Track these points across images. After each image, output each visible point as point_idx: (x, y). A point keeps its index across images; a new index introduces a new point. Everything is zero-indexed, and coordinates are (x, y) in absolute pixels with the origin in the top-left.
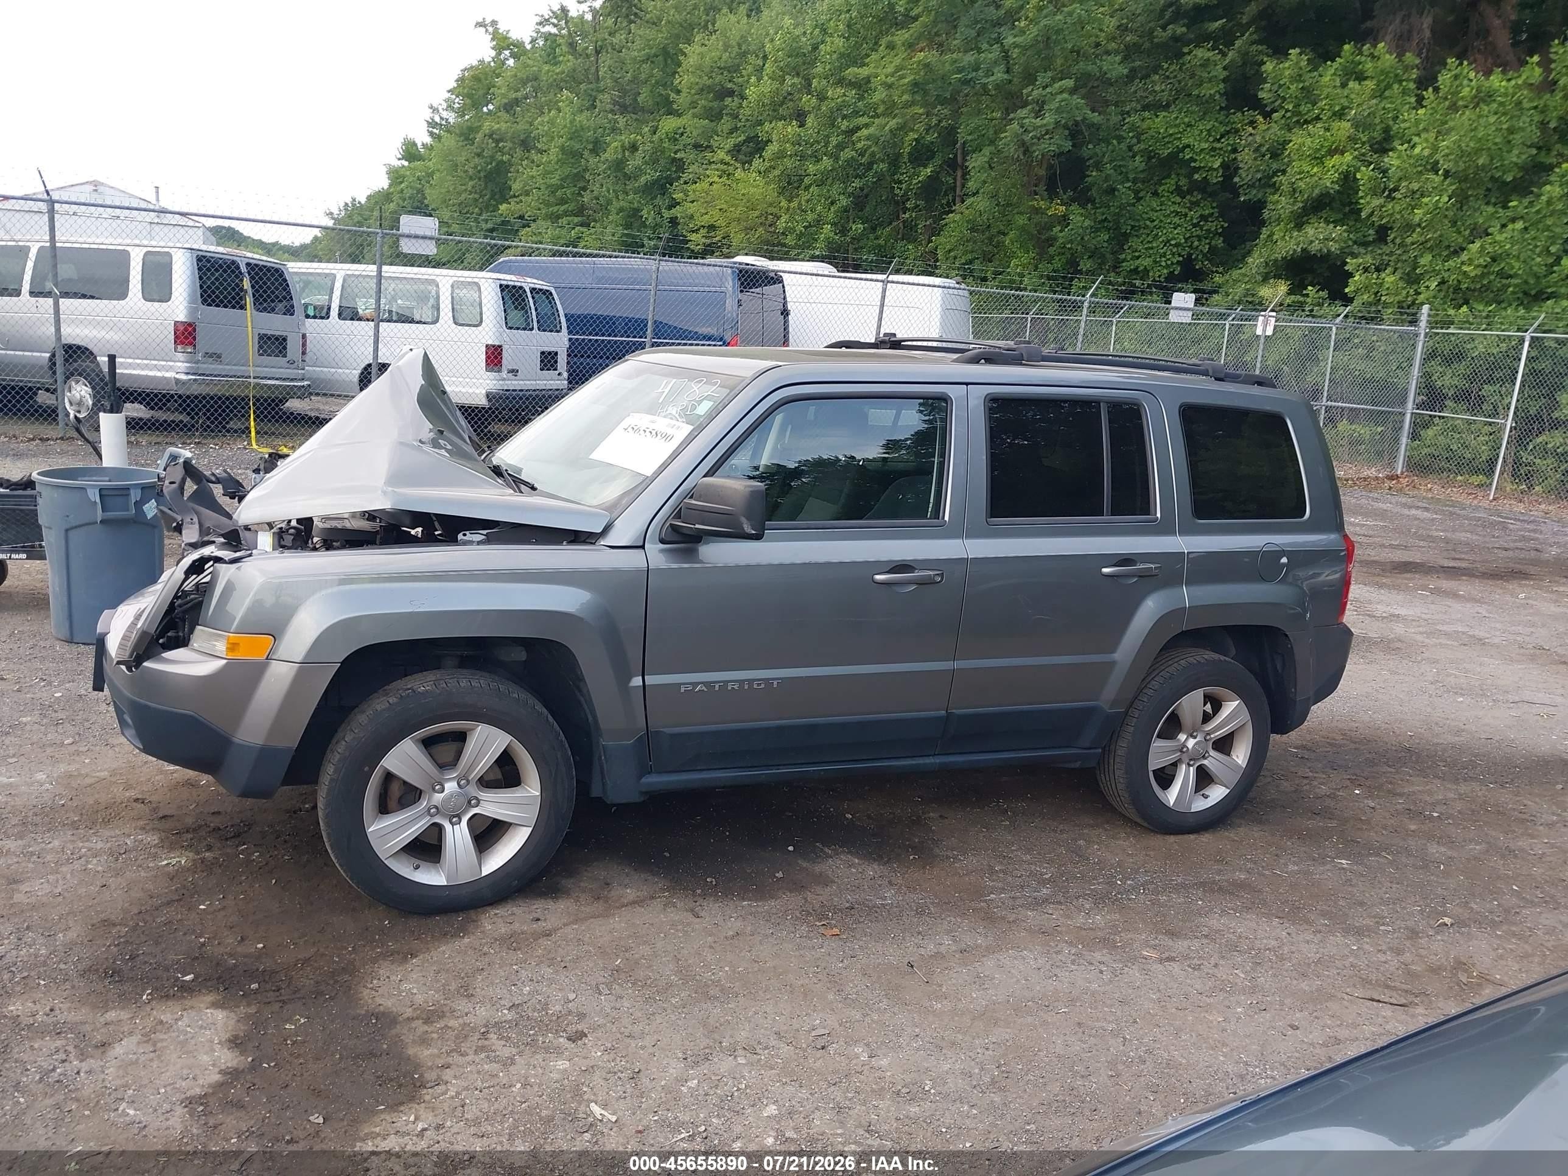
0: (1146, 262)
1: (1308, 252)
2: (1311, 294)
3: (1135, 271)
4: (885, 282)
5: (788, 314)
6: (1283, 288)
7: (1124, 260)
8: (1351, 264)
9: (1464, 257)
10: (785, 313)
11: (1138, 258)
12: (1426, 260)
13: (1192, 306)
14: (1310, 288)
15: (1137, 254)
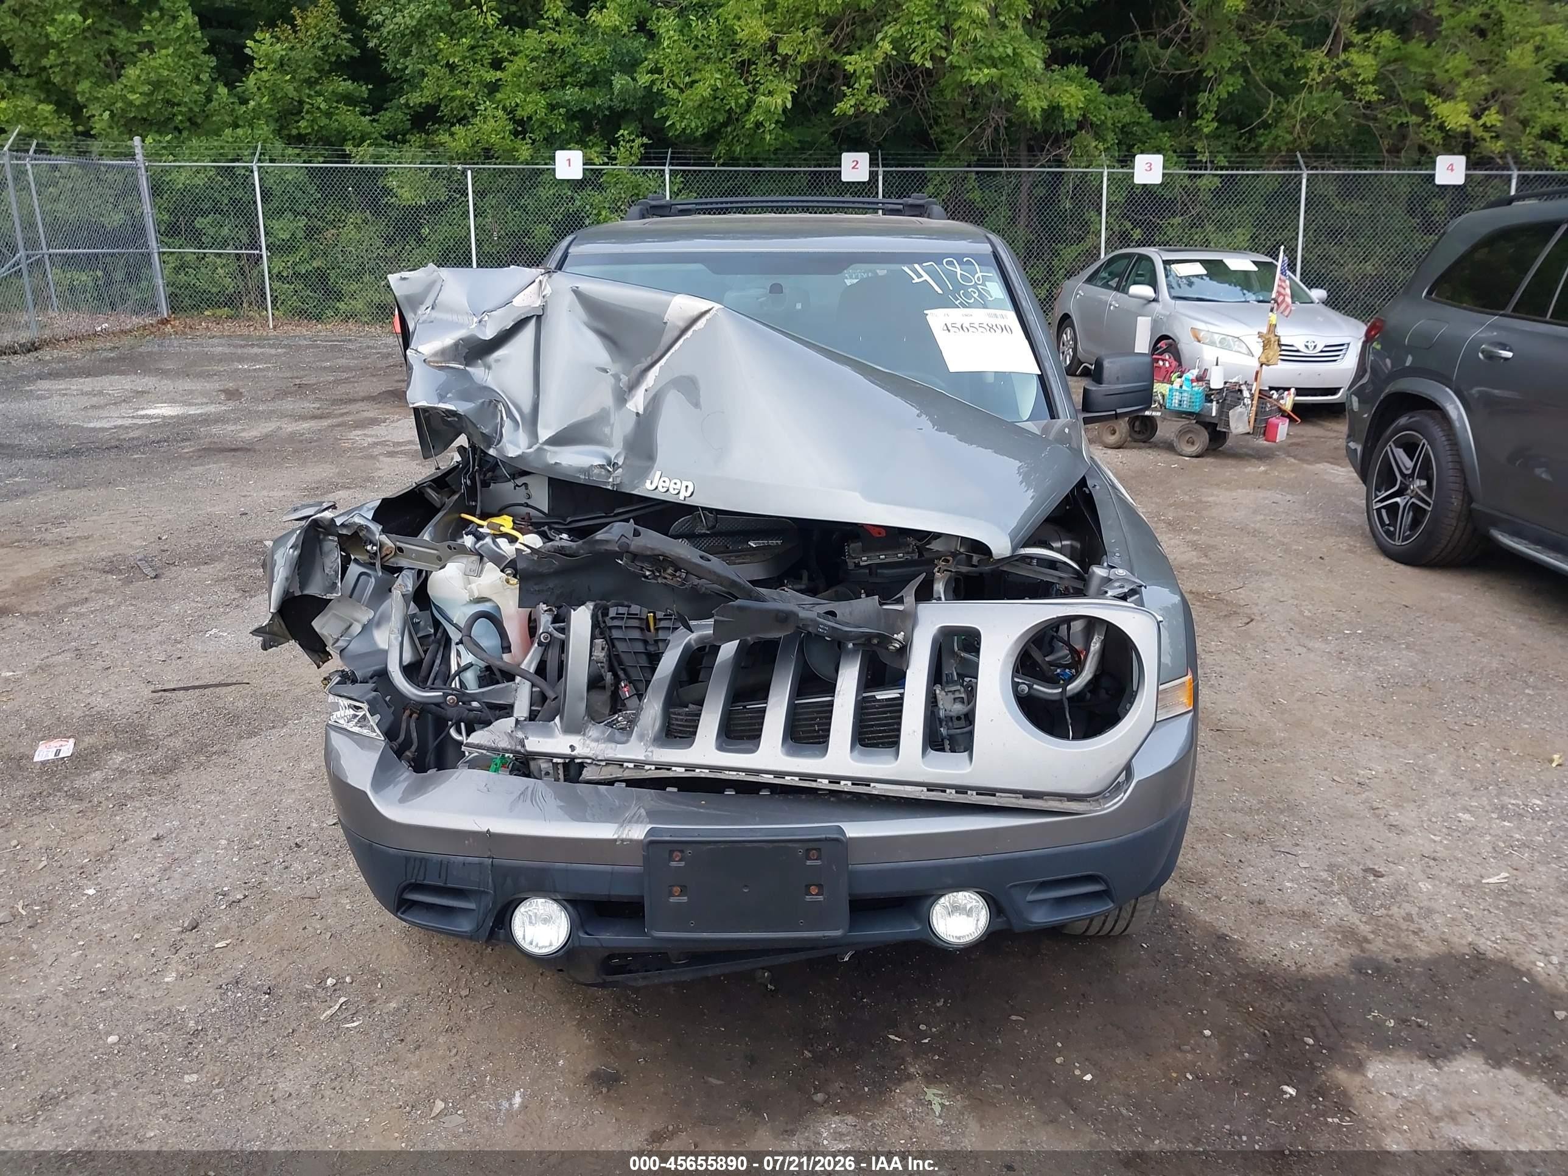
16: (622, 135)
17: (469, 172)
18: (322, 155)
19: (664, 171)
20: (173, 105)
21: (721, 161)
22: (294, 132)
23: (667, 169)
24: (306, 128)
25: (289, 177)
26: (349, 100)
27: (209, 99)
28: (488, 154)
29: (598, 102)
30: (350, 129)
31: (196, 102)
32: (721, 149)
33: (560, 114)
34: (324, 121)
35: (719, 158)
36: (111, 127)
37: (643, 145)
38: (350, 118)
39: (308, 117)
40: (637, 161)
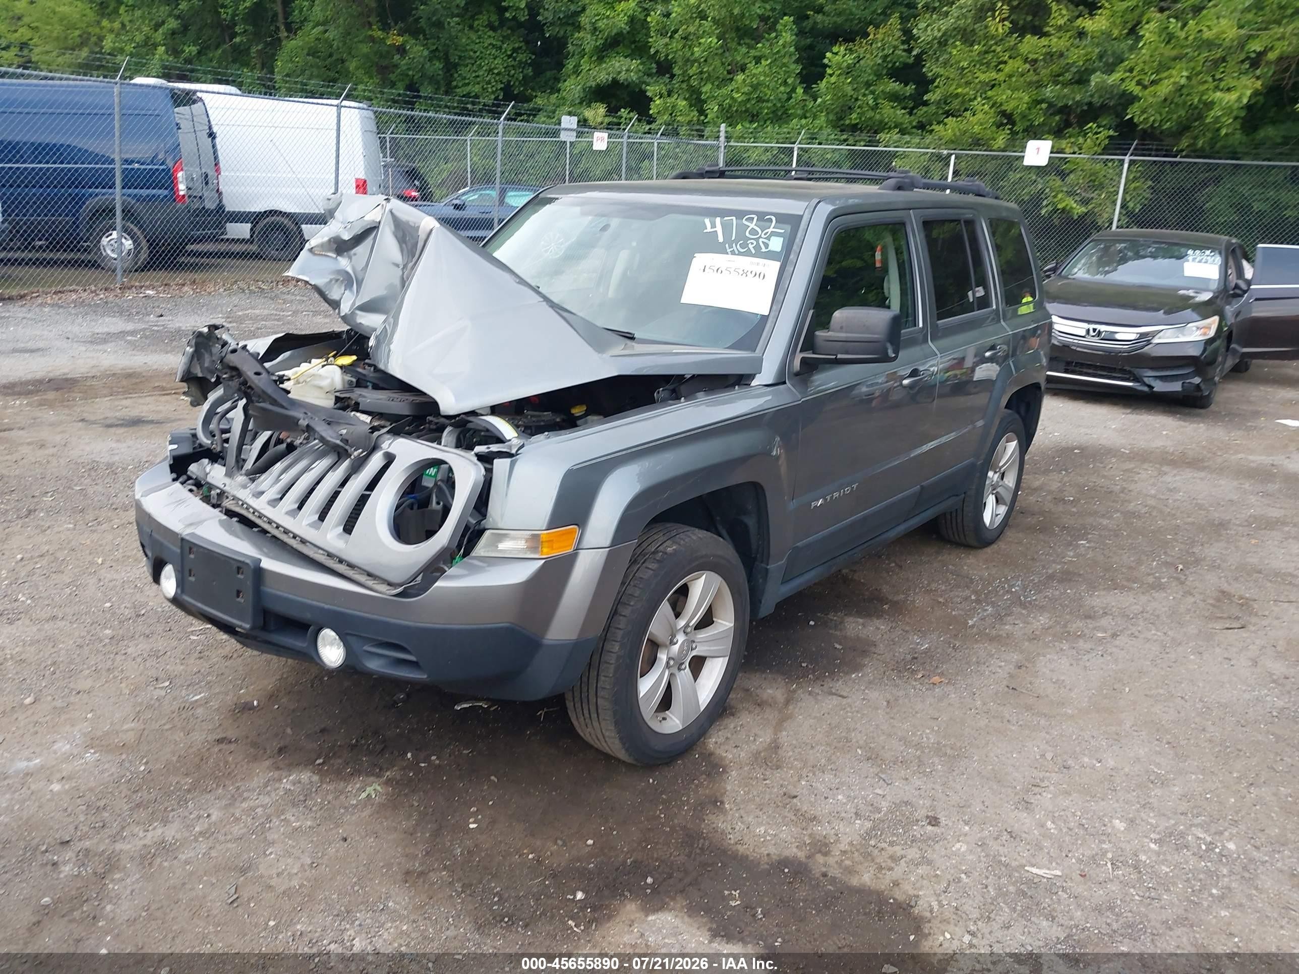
0: (477, 89)
1: (618, 82)
2: (624, 115)
3: (467, 95)
4: (339, 107)
5: (214, 138)
6: (601, 110)
7: (456, 87)
8: (651, 90)
9: (733, 85)
10: (212, 135)
11: (468, 84)
12: (707, 88)
13: (575, 127)
14: (623, 110)
15: (467, 81)
16: (1090, 128)
17: (953, 157)
18: (864, 140)
19: (1123, 160)
20: (764, 101)
21: (1184, 153)
22: (847, 122)
23: (1127, 159)
24: (856, 119)
25: (829, 156)
26: (894, 97)
27: (790, 98)
28: (977, 143)
29: (1078, 98)
30: (886, 120)
31: (780, 99)
32: (1184, 143)
33: (1041, 109)
34: (870, 114)
35: (1182, 151)
36: (717, 117)
37: (1110, 137)
38: (891, 112)
39: (859, 110)
40: (1099, 151)
